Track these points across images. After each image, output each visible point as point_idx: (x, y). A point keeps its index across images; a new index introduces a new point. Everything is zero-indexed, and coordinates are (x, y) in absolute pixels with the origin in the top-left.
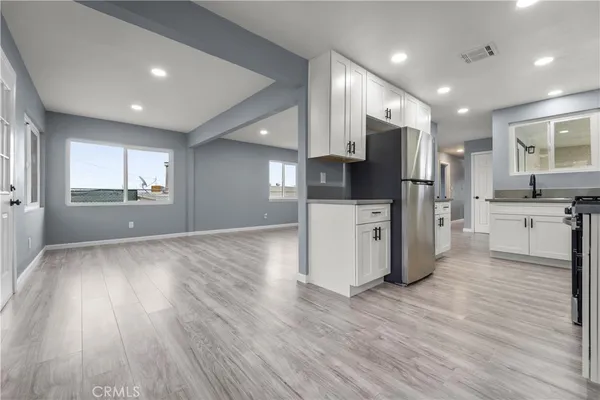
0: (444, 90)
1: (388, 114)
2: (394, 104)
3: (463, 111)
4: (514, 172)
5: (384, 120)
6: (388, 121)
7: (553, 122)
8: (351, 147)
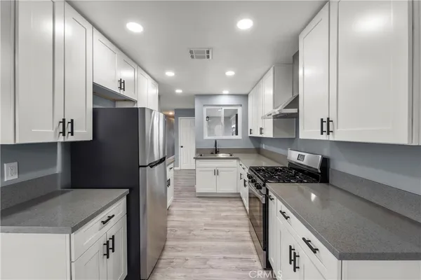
0: (170, 74)
1: (122, 83)
2: (127, 74)
3: (179, 91)
4: (206, 137)
5: (117, 91)
6: (122, 92)
7: (224, 108)
8: (66, 126)
